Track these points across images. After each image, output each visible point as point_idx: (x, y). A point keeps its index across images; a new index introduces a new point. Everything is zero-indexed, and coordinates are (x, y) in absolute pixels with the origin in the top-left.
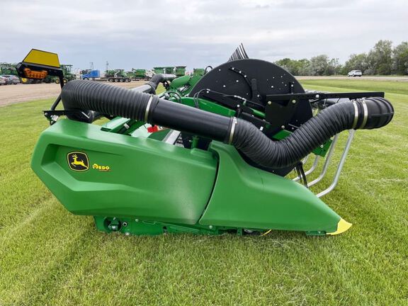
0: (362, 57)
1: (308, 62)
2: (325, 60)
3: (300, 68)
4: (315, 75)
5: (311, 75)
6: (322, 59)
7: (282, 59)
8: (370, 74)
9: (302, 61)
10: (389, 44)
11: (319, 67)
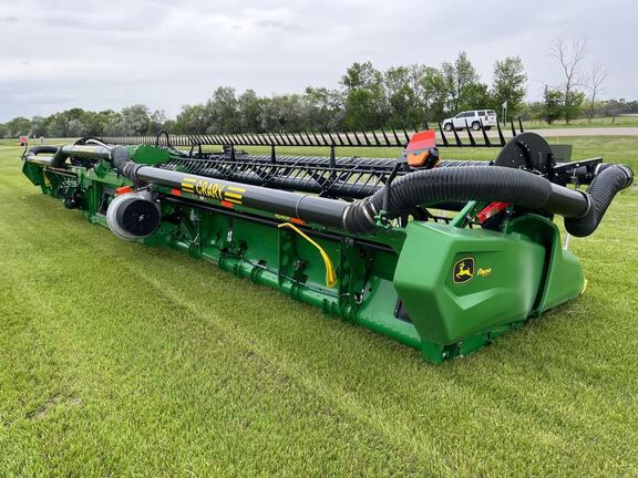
0: (199, 109)
1: (118, 115)
2: (144, 113)
3: (105, 124)
4: (135, 135)
5: (128, 135)
6: (139, 111)
7: (69, 110)
8: (214, 133)
9: (106, 113)
10: (230, 92)
11: (138, 123)
